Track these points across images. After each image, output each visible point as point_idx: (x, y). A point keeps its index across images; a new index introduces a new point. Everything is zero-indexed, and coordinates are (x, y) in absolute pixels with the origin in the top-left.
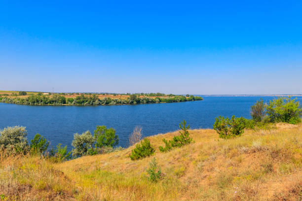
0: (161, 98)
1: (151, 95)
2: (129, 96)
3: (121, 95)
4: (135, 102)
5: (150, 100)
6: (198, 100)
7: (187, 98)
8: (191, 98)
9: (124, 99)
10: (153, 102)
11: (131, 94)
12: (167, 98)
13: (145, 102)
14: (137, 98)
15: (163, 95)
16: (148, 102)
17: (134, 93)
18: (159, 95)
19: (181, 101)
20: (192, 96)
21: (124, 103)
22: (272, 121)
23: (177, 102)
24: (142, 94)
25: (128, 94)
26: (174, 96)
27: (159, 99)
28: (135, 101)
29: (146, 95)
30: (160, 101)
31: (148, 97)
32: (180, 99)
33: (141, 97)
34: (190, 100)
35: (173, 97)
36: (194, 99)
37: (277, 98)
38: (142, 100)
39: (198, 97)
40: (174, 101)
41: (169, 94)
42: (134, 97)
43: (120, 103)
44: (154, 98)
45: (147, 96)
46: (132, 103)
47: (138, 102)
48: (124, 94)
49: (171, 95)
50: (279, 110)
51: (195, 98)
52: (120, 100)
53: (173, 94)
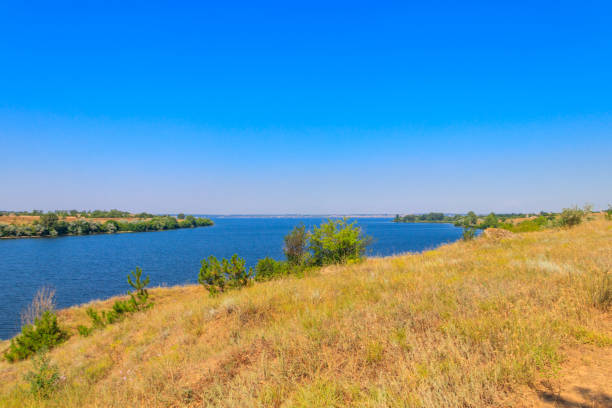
0: (121, 221)
1: (97, 214)
2: (37, 218)
3: (17, 214)
4: (54, 232)
5: (93, 227)
6: (203, 225)
7: (180, 221)
8: (189, 222)
9: (24, 223)
10: (100, 230)
11: (45, 212)
12: (135, 221)
13: (80, 230)
14: (60, 220)
15: (126, 215)
16: (87, 231)
17: (53, 211)
18: (114, 214)
19: (165, 228)
20: (190, 217)
21: (23, 234)
22: (319, 263)
23: (156, 229)
24: (74, 213)
25: (35, 213)
26: (151, 216)
27: (115, 224)
28: (55, 229)
29: (84, 214)
30: (118, 228)
31: (88, 220)
32: (164, 225)
33: (71, 220)
34: (188, 226)
35: (150, 219)
36: (195, 224)
37: (327, 220)
38: (73, 227)
39: (205, 220)
40: (151, 228)
41: (140, 212)
42: (50, 220)
43: (14, 233)
44: (103, 222)
45: (87, 217)
46: (46, 234)
47: (63, 231)
48: (25, 213)
49: (143, 216)
50: (329, 243)
51: (197, 221)
52: (12, 228)
53: (148, 213)
